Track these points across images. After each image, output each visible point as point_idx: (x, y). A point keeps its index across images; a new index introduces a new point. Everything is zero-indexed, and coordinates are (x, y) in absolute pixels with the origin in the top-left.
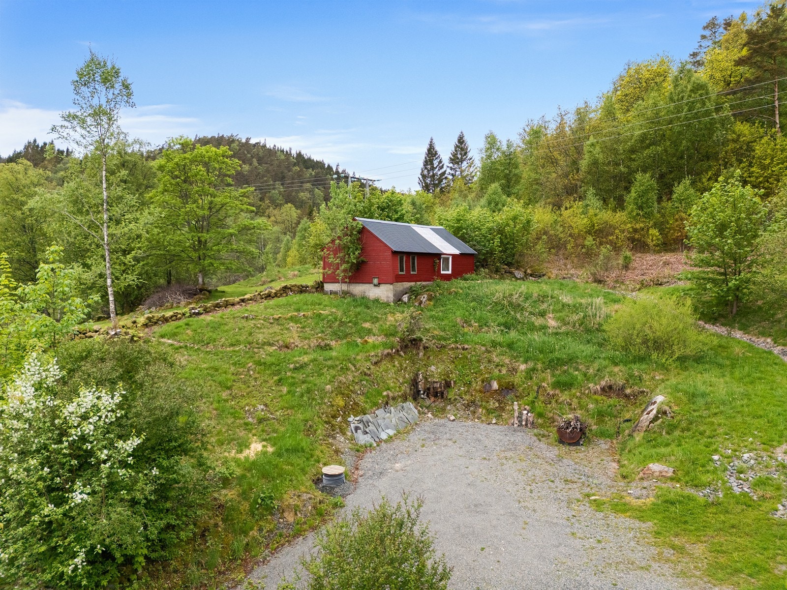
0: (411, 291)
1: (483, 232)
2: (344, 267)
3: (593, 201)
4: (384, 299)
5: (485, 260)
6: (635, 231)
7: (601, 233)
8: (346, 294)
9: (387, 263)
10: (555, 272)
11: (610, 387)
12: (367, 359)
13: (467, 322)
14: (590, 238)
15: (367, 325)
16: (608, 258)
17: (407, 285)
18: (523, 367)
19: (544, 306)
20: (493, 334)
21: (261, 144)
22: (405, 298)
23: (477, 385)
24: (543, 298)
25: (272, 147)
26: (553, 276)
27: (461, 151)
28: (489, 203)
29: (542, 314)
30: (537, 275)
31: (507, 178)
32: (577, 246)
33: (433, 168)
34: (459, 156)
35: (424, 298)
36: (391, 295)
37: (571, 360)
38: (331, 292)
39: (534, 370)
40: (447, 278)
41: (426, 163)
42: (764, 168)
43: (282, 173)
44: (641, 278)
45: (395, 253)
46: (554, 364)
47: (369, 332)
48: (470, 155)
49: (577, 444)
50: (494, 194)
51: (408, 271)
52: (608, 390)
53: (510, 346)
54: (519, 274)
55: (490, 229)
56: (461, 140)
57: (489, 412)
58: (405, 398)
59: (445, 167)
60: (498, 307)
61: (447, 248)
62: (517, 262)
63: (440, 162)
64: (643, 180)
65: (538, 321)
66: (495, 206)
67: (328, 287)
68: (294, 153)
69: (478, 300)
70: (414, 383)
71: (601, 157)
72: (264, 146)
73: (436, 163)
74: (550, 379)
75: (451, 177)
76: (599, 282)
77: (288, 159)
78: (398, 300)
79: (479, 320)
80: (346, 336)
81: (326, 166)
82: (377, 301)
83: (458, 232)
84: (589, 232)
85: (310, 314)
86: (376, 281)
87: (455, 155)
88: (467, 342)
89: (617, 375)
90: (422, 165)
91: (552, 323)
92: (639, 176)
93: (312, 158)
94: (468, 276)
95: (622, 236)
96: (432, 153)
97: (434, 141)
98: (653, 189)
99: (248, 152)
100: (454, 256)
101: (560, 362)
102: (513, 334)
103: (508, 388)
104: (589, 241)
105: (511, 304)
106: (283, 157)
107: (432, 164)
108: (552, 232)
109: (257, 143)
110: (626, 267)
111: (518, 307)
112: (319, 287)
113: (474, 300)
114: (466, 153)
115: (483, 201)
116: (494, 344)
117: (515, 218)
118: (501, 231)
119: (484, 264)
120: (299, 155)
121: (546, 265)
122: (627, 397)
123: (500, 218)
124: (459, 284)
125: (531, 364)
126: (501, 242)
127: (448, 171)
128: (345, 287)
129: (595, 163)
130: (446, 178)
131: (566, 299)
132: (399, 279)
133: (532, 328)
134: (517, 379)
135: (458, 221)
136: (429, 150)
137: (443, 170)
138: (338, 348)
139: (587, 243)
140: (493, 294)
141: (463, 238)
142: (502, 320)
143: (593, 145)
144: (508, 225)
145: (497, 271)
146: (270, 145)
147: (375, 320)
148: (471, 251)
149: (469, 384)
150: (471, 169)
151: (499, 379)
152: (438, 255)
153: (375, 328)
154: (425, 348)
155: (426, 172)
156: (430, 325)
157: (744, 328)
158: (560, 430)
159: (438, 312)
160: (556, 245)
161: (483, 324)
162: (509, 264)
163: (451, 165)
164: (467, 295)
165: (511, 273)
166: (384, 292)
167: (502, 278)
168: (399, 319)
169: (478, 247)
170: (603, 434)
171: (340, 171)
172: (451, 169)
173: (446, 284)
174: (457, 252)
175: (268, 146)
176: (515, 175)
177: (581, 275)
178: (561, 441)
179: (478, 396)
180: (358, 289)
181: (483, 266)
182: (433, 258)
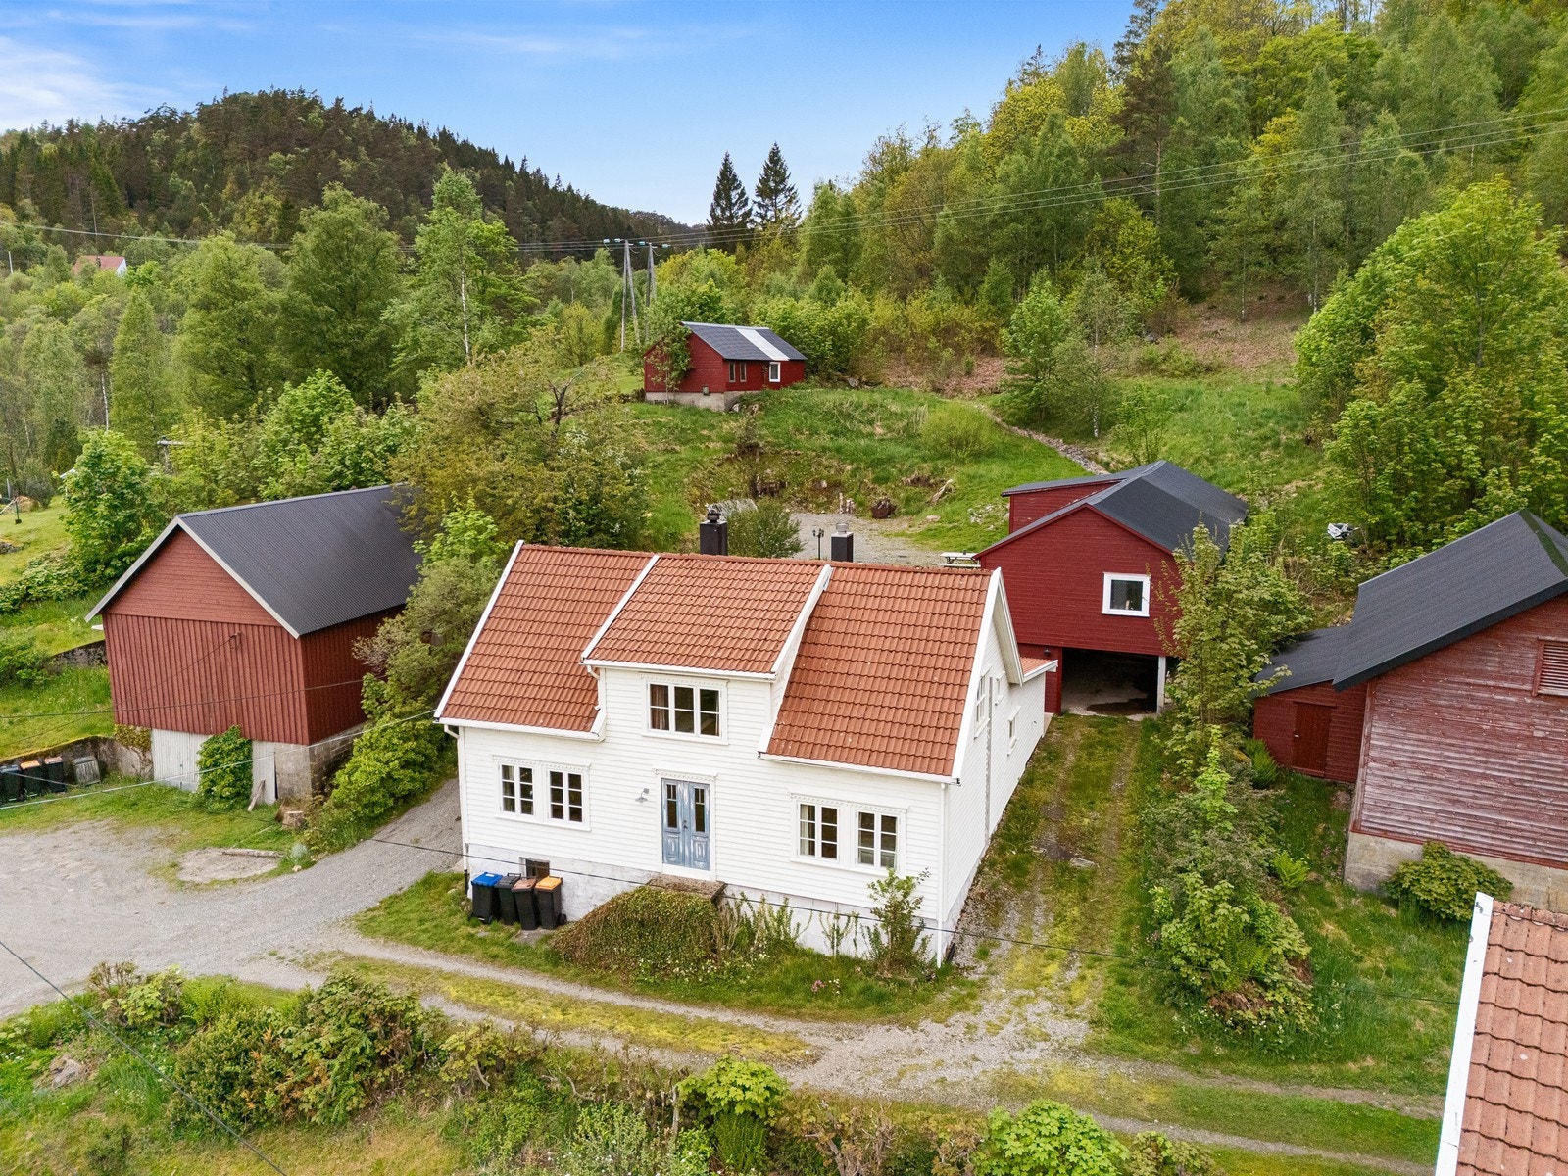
0: (742, 400)
1: (813, 332)
2: (674, 374)
3: (942, 292)
4: (714, 408)
5: (816, 366)
6: (985, 330)
7: (945, 332)
8: (673, 404)
9: (718, 371)
10: (893, 379)
11: (919, 480)
12: (711, 461)
13: (798, 430)
14: (933, 339)
15: (705, 432)
16: (949, 364)
17: (738, 394)
18: (849, 468)
19: (873, 415)
20: (825, 440)
21: (363, 112)
22: (736, 408)
23: (808, 485)
24: (872, 407)
25: (387, 118)
26: (891, 384)
27: (775, 174)
28: (820, 291)
29: (871, 423)
30: (873, 383)
31: (844, 248)
32: (918, 348)
33: (730, 205)
34: (772, 185)
35: (755, 407)
36: (722, 405)
37: (890, 459)
38: (657, 402)
39: (858, 469)
40: (776, 386)
41: (718, 197)
42: (1125, 259)
43: (418, 176)
44: (980, 385)
45: (726, 360)
46: (876, 463)
47: (709, 438)
48: (789, 183)
49: (885, 517)
50: (826, 278)
51: (738, 379)
52: (917, 482)
53: (838, 450)
54: (853, 382)
55: (821, 329)
56: (775, 157)
57: (819, 505)
58: (746, 496)
59: (750, 203)
60: (828, 416)
61: (776, 354)
62: (853, 368)
63: (742, 194)
64: (997, 267)
65: (869, 429)
66: (827, 296)
67: (651, 396)
68: (432, 132)
69: (810, 409)
70: (752, 484)
71: (955, 233)
72: (370, 116)
73: (734, 195)
74: (871, 476)
75: (759, 220)
76: (937, 390)
77: (424, 147)
78: (729, 409)
79: (810, 429)
80: (688, 442)
81: (502, 161)
82: (708, 410)
83: (784, 333)
84: (934, 332)
85: (649, 421)
86: (706, 390)
87: (764, 181)
88: (799, 448)
89: (926, 469)
90: (712, 200)
91: (879, 431)
92: (993, 262)
93: (472, 142)
94: (797, 384)
95: (968, 336)
96: (728, 180)
97: (731, 159)
98: (1008, 279)
99: (346, 133)
100: (783, 362)
101: (881, 462)
102: (841, 441)
103: (835, 485)
104: (932, 343)
105: (841, 412)
106: (413, 141)
107: (729, 198)
108: (892, 332)
109: (356, 110)
110: (969, 374)
111: (848, 417)
112: (640, 396)
113: (805, 409)
114: (783, 180)
115: (813, 288)
116: (824, 449)
117: (848, 316)
118: (833, 332)
119: (815, 370)
120: (445, 137)
121: (884, 371)
122: (930, 485)
123: (833, 314)
124: (789, 393)
125: (855, 465)
126: (834, 345)
127: (756, 208)
128: (671, 396)
129: (949, 239)
130: (752, 221)
131: (894, 407)
132: (730, 388)
133: (861, 435)
134: (843, 478)
135: (785, 319)
136: (723, 173)
137: (747, 208)
138: (684, 451)
139: (930, 345)
140: (823, 403)
141: (790, 340)
142: (832, 428)
143: (947, 216)
144: (841, 325)
145: (829, 379)
146: (382, 114)
147: (712, 427)
148: (799, 356)
149: (801, 484)
150: (793, 208)
151: (828, 479)
152: (767, 362)
153: (714, 434)
154: (761, 454)
155: (719, 212)
156: (765, 432)
157: (1046, 432)
158: (874, 510)
159: (771, 420)
160: (896, 348)
161: (814, 432)
162: (843, 371)
163: (759, 199)
164: (798, 404)
165: (845, 381)
166: (714, 401)
167: (834, 387)
168: (733, 426)
169: (808, 351)
170: (907, 513)
171: (531, 170)
172: (760, 205)
173: (776, 393)
174: (786, 358)
175: (378, 115)
176: (855, 245)
177: (919, 383)
178: (874, 517)
179: (809, 494)
180: (686, 398)
181: (813, 373)
182: (761, 365)
